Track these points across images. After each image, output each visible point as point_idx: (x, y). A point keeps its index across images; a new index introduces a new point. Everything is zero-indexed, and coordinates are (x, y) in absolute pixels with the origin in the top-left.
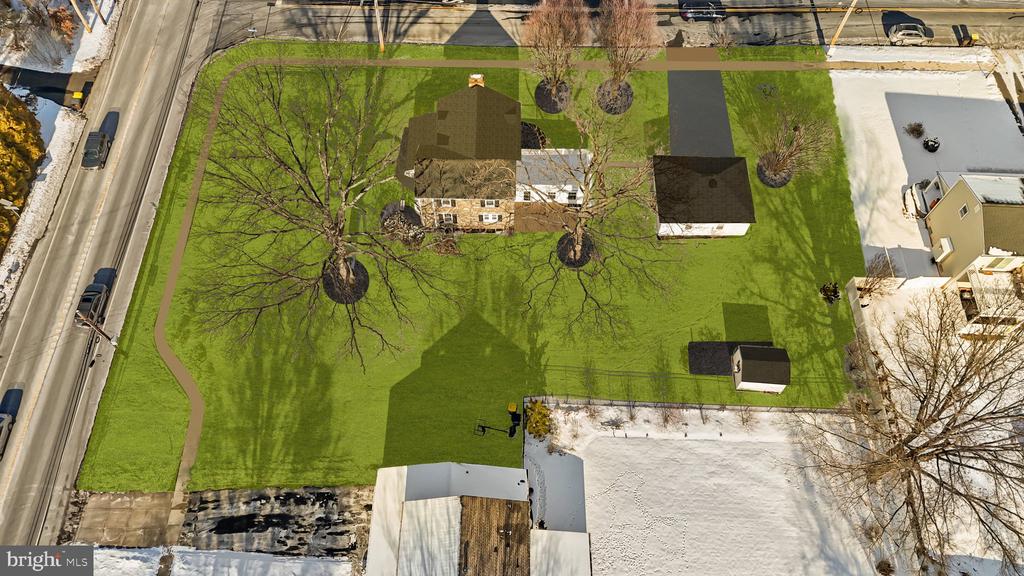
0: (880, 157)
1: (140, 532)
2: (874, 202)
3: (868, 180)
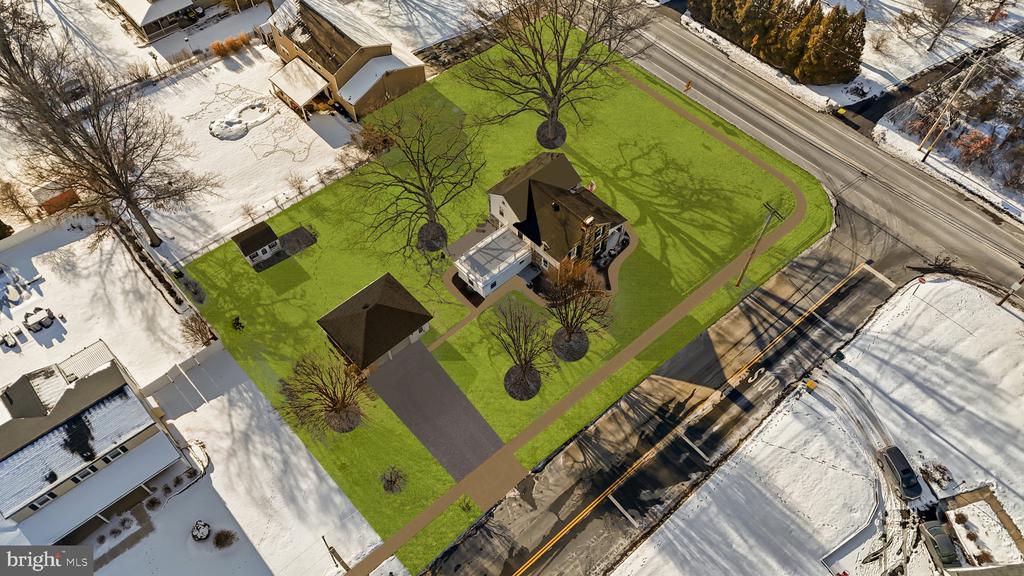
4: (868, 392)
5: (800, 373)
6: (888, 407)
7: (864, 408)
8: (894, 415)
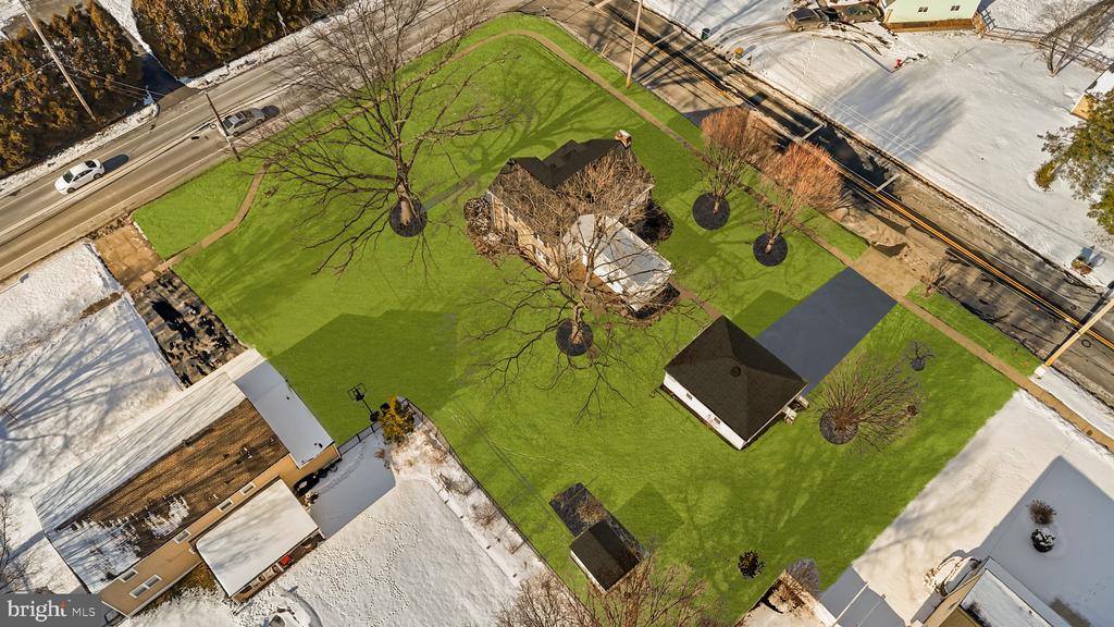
0: (972, 504)
1: (124, 268)
2: (910, 537)
3: (932, 513)
4: (733, 25)
5: (721, 61)
6: (746, 18)
7: (749, 31)
8: (753, 15)
